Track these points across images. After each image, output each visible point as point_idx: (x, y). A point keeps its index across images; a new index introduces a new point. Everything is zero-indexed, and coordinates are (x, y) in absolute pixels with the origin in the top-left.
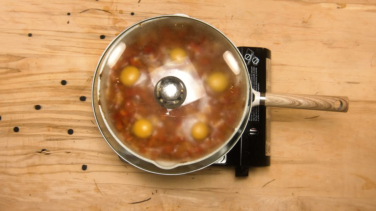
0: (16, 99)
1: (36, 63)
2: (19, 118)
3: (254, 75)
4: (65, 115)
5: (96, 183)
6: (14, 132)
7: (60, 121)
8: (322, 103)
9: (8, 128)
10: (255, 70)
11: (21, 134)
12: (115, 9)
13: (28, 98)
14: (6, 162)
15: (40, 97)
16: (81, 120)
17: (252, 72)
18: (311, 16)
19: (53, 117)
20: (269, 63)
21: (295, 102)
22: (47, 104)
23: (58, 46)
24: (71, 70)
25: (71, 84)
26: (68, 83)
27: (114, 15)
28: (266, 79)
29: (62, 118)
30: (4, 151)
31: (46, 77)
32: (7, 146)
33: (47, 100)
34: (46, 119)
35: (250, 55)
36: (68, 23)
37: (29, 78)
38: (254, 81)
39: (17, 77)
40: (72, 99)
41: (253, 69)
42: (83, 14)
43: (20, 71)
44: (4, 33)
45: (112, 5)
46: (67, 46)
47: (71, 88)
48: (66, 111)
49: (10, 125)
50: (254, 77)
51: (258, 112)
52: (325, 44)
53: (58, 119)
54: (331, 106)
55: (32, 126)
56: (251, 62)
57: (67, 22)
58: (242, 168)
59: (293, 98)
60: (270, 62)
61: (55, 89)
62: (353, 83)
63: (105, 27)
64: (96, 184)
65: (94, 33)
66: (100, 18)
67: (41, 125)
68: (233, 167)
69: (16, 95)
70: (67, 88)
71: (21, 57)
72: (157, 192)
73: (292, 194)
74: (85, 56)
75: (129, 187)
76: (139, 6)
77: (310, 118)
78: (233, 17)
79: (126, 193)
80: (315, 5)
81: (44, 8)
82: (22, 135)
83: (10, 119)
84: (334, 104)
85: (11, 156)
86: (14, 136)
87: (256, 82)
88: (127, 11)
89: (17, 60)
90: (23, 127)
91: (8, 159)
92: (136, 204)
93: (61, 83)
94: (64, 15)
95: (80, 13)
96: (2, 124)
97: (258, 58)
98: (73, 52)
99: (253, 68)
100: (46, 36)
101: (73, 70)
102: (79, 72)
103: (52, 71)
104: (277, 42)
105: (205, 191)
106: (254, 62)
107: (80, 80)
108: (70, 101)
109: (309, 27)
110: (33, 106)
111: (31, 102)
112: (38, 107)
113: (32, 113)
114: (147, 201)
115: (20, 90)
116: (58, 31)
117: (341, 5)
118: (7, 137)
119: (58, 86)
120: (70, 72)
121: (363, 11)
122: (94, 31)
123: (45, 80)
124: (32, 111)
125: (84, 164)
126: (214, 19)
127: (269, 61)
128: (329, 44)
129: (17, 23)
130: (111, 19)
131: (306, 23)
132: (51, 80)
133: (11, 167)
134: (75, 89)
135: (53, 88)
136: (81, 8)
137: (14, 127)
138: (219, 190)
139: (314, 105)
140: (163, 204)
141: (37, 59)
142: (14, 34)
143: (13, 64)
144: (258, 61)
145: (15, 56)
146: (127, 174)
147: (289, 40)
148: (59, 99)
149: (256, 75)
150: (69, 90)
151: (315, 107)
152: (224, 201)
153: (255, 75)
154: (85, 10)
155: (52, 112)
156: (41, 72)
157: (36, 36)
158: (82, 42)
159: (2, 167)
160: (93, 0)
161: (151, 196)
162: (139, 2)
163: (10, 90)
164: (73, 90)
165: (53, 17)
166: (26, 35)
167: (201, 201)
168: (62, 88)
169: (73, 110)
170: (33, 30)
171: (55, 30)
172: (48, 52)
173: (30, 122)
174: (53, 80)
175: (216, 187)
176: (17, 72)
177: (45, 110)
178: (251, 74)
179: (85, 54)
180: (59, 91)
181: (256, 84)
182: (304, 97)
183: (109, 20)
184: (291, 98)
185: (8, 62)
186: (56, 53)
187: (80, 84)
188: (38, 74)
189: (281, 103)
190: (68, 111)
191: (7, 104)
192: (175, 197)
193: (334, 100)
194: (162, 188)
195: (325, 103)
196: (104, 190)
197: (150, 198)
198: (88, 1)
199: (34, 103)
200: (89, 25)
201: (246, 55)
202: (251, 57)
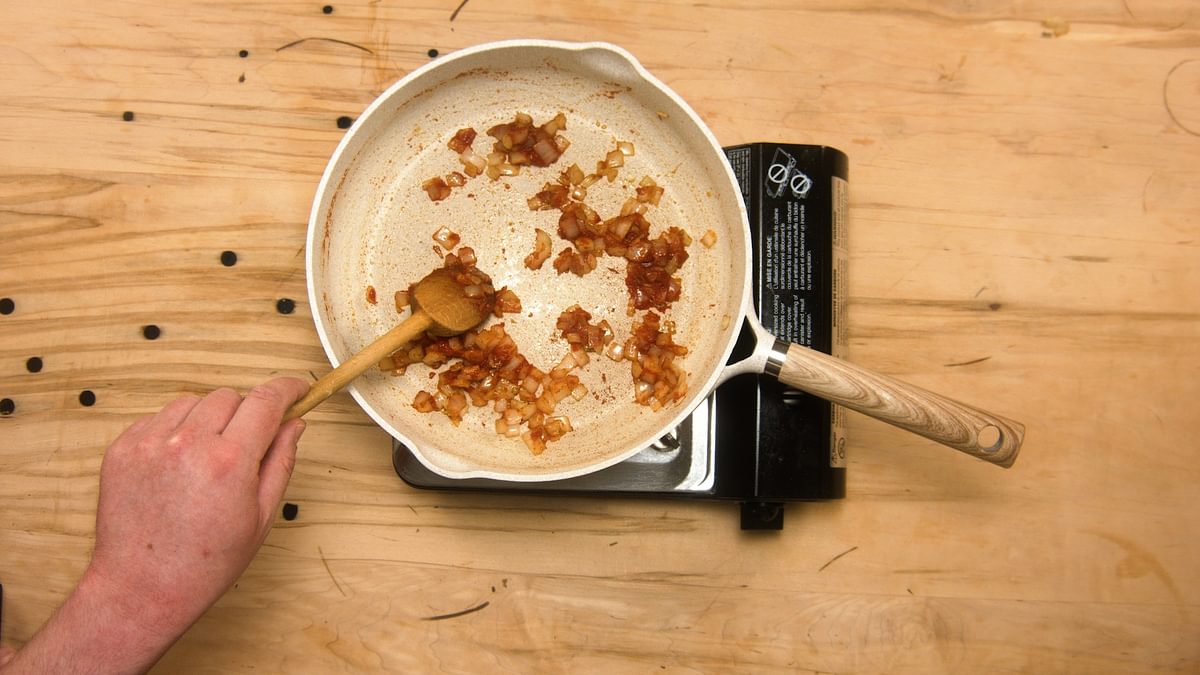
0: (86, 308)
1: (147, 201)
2: (97, 365)
3: (795, 227)
4: (231, 355)
5: (326, 557)
6: (81, 405)
7: (218, 372)
8: (944, 422)
9: (62, 393)
10: (799, 212)
11: (101, 410)
12: (381, 40)
13: (124, 303)
14: (58, 495)
15: (159, 300)
16: (281, 370)
17: (790, 219)
18: (964, 59)
19: (198, 362)
20: (842, 191)
21: (866, 395)
22: (179, 323)
23: (211, 149)
24: (250, 223)
25: (250, 264)
26: (241, 260)
27: (378, 58)
28: (833, 240)
29: (222, 364)
30: (51, 463)
31: (175, 241)
32: (59, 448)
33: (179, 310)
34: (175, 366)
35: (783, 168)
36: (242, 79)
37: (125, 246)
38: (796, 245)
39: (90, 241)
40: (251, 308)
41: (793, 210)
42: (286, 54)
43: (98, 225)
44: (54, 109)
45: (372, 26)
46: (239, 150)
47: (250, 275)
48: (235, 342)
49: (68, 386)
50: (796, 232)
51: (809, 336)
52: (1007, 143)
53: (213, 366)
54: (967, 435)
55: (134, 387)
56: (788, 189)
57: (237, 78)
58: (763, 505)
59: (864, 382)
60: (846, 188)
61: (203, 278)
62: (1090, 259)
63: (351, 93)
64: (324, 560)
65: (317, 110)
66: (338, 65)
67: (160, 386)
69: (87, 296)
70: (239, 275)
71: (100, 182)
72: (505, 586)
73: (909, 591)
74: (292, 180)
75: (423, 570)
76: (452, 30)
77: (961, 364)
78: (733, 64)
79: (414, 587)
80: (976, 27)
81: (170, 35)
82: (104, 416)
83: (69, 367)
84: (978, 435)
85: (71, 476)
86: (81, 419)
87: (803, 247)
88: (418, 46)
89: (91, 192)
90: (106, 391)
91: (63, 485)
92: (445, 621)
93: (219, 261)
94: (228, 56)
95: (278, 50)
96: (45, 382)
97: (809, 177)
98: (255, 167)
99: (793, 206)
100: (174, 118)
101: (257, 221)
102: (275, 225)
103: (194, 224)
104: (862, 138)
105: (649, 581)
106: (795, 190)
107: (277, 251)
108: (246, 313)
109: (959, 94)
110: (137, 327)
111: (130, 318)
112: (151, 332)
113: (134, 348)
114: (475, 613)
115: (97, 281)
116: (212, 106)
117: (1055, 26)
118: (61, 419)
119: (212, 270)
120: (247, 226)
121: (1121, 45)
122: (318, 104)
123: (172, 250)
124: (134, 343)
125: (289, 502)
126: (677, 67)
127: (842, 186)
128: (1019, 145)
129: (90, 80)
130: (371, 68)
131: (951, 80)
132: (192, 252)
133: (73, 511)
134: (261, 278)
135: (197, 276)
136: (282, 36)
137: (82, 390)
138: (690, 578)
139: (920, 420)
140: (523, 622)
141: (149, 186)
142: (79, 114)
143: (78, 204)
144: (808, 187)
145: (84, 181)
146: (418, 531)
147: (900, 132)
148: (215, 307)
149: (803, 228)
150: (243, 280)
152: (706, 610)
153: (799, 227)
154: (291, 42)
155: (193, 346)
156: (161, 226)
157: (146, 118)
158: (282, 138)
159: (44, 510)
160: (317, 13)
161: (488, 596)
162: (453, 18)
163: (69, 279)
164: (256, 279)
165: (197, 63)
166: (116, 116)
167: (638, 611)
168: (223, 275)
169: (257, 339)
170: (136, 101)
171: (202, 101)
172: (181, 167)
173: (128, 376)
174: (196, 252)
175: (682, 569)
176: (89, 227)
177: (173, 339)
178: (786, 225)
179: (293, 172)
180: (216, 284)
181: (802, 254)
182: (896, 387)
183: (364, 72)
184: (860, 379)
185: (62, 197)
186: (205, 169)
187: (278, 264)
188: (153, 234)
189: (826, 386)
190: (241, 343)
191: (60, 323)
192: (559, 599)
193: (980, 422)
194: (520, 574)
195: (952, 423)
196: (348, 580)
197: (483, 603)
198: (302, 14)
199: (141, 320)
200: (305, 88)
201: (772, 167)
202: (787, 172)
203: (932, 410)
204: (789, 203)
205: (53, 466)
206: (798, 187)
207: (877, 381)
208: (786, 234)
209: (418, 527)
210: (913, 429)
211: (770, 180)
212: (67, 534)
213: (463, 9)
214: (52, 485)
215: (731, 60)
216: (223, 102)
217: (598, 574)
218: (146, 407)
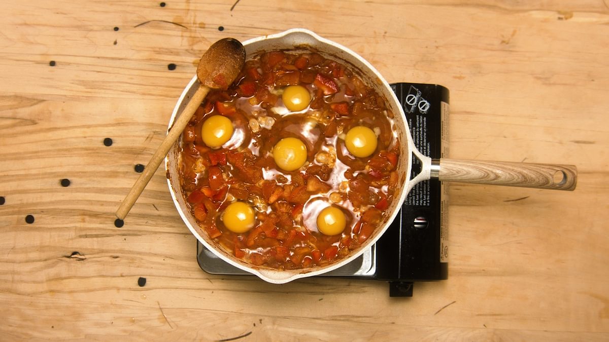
0: (29, 169)
1: (63, 110)
2: (35, 201)
3: (421, 129)
4: (110, 195)
5: (162, 307)
6: (26, 223)
7: (102, 205)
8: (533, 176)
9: (15, 216)
10: (423, 121)
11: (37, 226)
12: (192, 22)
13: (50, 167)
14: (14, 273)
15: (69, 165)
16: (137, 204)
17: (418, 125)
18: (515, 31)
19: (91, 199)
20: (446, 110)
21: (488, 174)
22: (81, 177)
23: (98, 81)
24: (120, 122)
25: (121, 145)
26: (115, 142)
27: (191, 31)
28: (442, 137)
29: (104, 200)
30: (9, 255)
31: (78, 132)
32: (14, 247)
33: (81, 170)
34: (78, 202)
35: (414, 97)
36: (115, 43)
37: (50, 135)
38: (421, 139)
39: (31, 133)
40: (121, 169)
41: (419, 120)
42: (139, 29)
43: (36, 124)
44: (10, 59)
45: (187, 14)
46: (114, 82)
47: (120, 151)
48: (111, 188)
49: (19, 213)
50: (421, 132)
51: (428, 190)
52: (539, 78)
53: (98, 201)
54: (548, 180)
55: (55, 213)
56: (417, 108)
57: (113, 42)
58: (402, 283)
59: (485, 168)
60: (448, 108)
61: (94, 153)
62: (584, 142)
63: (176, 51)
64: (161, 309)
65: (157, 60)
66: (168, 35)
67: (70, 213)
68: (387, 282)
69: (30, 163)
70: (113, 151)
71: (37, 100)
72: (261, 323)
73: (484, 325)
74: (143, 99)
75: (215, 314)
76: (232, 16)
77: (513, 201)
78: (387, 35)
79: (210, 324)
80: (521, 15)
81: (75, 18)
82: (39, 229)
83: (19, 202)
84: (553, 178)
85: (20, 262)
86: (26, 230)
87: (425, 141)
88: (213, 24)
89: (32, 105)
90: (40, 215)
91: (16, 267)
93: (103, 143)
94: (108, 30)
95: (135, 27)
96: (6, 210)
97: (428, 102)
98: (123, 91)
99: (420, 118)
100: (78, 64)
101: (124, 121)
102: (133, 124)
103: (89, 123)
104: (458, 75)
105: (340, 320)
106: (421, 109)
107: (135, 138)
108: (118, 172)
109: (511, 51)
110: (57, 180)
111: (54, 175)
112: (65, 183)
113: (57, 192)
114: (244, 338)
115: (35, 154)
116: (99, 58)
117: (565, 13)
118: (16, 231)
119: (99, 148)
120: (118, 124)
121: (601, 24)
122: (157, 57)
123: (77, 138)
124: (56, 189)
125: (142, 277)
126: (355, 36)
127: (446, 107)
128: (545, 79)
129: (32, 43)
130: (186, 37)
131: (507, 43)
132: (88, 138)
133: (22, 281)
134: (126, 153)
135: (91, 151)
136: (137, 19)
137: (27, 215)
138: (364, 319)
139: (520, 179)
141: (64, 102)
142: (25, 62)
143: (25, 112)
144: (428, 107)
145: (28, 99)
146: (213, 292)
147: (480, 72)
148: (101, 169)
149: (425, 130)
150: (116, 154)
151: (522, 182)
152: (372, 337)
153: (423, 129)
154: (143, 22)
155: (88, 190)
156: (71, 125)
157: (62, 65)
158: (137, 75)
159: (6, 281)
160: (157, 6)
161: (251, 328)
162: (232, 9)
163: (20, 153)
164: (123, 153)
165: (91, 34)
166: (45, 63)
167: (334, 337)
168: (105, 151)
169: (124, 187)
170: (57, 55)
171: (93, 55)
172: (81, 92)
173: (52, 207)
174: (90, 138)
175: (359, 314)
176: (31, 125)
177: (78, 187)
178: (416, 129)
179: (144, 94)
180: (101, 156)
181: (425, 144)
182: (503, 166)
183: (183, 39)
184: (483, 167)
185: (17, 108)
186: (95, 92)
187: (135, 145)
188: (65, 128)
189: (465, 176)
190: (115, 189)
191: (14, 178)
192: (291, 330)
193: (552, 171)
194: (269, 316)
195: (538, 175)
196: (174, 319)
197: (249, 332)
198: (148, 7)
199: (60, 176)
200: (150, 48)
201: (408, 96)
202: (416, 99)
203: (525, 172)
204: (417, 116)
205: (11, 257)
206: (422, 107)
207: (491, 165)
208: (416, 133)
209: (213, 291)
210: (518, 185)
211: (407, 103)
212: (19, 294)
213: (237, 4)
214: (10, 267)
215: (386, 33)
216: (105, 56)
217: (312, 317)
218: (63, 224)
